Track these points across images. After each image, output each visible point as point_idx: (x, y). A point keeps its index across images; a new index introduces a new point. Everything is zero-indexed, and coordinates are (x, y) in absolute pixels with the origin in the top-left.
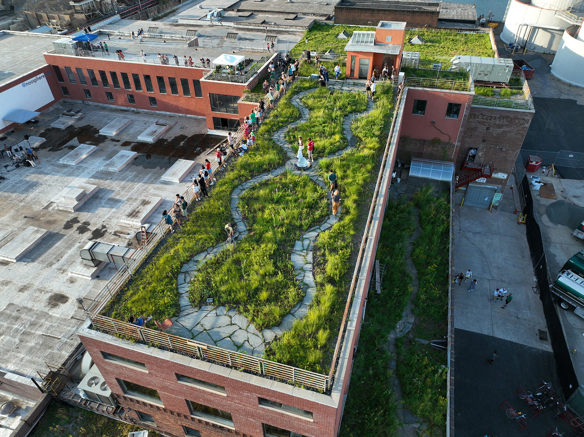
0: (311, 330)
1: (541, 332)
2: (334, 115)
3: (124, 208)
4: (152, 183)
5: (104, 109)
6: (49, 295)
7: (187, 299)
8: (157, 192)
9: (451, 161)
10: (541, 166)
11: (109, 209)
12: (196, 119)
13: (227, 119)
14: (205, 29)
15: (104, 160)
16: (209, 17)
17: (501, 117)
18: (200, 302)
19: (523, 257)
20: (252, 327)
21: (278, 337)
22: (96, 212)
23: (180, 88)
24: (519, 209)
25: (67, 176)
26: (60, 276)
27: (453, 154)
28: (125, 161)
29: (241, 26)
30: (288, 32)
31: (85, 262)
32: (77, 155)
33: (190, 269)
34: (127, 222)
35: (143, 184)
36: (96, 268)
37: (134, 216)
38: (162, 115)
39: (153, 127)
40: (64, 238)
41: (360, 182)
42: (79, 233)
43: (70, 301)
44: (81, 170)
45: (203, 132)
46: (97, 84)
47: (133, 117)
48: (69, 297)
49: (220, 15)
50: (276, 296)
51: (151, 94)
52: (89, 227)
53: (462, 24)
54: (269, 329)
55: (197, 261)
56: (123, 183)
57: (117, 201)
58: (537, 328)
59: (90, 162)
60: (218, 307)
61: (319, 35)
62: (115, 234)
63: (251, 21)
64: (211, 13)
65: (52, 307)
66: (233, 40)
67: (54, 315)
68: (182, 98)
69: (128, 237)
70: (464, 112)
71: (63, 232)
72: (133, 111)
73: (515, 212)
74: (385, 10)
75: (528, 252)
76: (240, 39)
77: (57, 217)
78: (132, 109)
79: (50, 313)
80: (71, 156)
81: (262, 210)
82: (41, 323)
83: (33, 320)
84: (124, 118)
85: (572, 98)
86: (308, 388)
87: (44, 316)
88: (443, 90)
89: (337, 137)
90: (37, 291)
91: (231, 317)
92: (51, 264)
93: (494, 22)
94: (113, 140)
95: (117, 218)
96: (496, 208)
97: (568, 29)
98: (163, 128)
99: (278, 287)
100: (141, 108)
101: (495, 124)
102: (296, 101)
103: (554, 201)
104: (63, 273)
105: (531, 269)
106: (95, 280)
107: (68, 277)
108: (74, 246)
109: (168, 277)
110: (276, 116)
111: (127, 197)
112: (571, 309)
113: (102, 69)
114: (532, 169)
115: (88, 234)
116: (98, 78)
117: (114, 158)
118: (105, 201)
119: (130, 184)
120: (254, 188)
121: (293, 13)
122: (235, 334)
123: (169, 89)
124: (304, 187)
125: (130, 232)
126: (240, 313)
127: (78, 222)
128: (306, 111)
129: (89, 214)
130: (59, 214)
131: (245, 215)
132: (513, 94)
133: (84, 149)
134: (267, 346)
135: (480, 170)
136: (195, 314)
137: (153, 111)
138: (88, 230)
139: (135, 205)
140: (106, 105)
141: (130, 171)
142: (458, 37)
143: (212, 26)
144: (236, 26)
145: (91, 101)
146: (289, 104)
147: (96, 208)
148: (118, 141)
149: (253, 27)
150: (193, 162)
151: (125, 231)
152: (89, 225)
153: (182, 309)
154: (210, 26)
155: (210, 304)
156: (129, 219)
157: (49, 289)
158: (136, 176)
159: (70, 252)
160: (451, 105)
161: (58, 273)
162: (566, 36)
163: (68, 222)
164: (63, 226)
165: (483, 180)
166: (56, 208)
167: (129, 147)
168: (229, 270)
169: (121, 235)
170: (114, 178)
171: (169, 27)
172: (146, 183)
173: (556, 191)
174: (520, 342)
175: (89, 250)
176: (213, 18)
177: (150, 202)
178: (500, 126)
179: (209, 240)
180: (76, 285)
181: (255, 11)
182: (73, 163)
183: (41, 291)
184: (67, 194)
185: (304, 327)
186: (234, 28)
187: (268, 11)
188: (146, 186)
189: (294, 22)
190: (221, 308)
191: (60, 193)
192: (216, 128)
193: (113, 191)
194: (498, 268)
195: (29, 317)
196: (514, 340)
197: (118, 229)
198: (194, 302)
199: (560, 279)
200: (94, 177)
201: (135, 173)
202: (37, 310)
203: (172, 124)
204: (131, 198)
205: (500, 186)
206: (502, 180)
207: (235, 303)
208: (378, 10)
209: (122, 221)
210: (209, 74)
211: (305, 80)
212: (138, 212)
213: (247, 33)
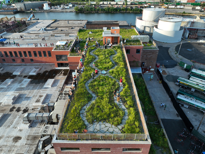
0: (132, 123)
1: (177, 114)
2: (106, 56)
3: (33, 100)
4: (41, 89)
5: (12, 65)
6: (12, 138)
7: (87, 122)
8: (44, 92)
9: (139, 67)
10: (160, 65)
11: (27, 101)
12: (49, 65)
13: (62, 63)
14: (41, 34)
15: (18, 83)
16: (41, 30)
17: (150, 52)
18: (92, 122)
19: (164, 93)
20: (113, 126)
21: (123, 127)
22: (22, 103)
23: (43, 55)
24: (159, 79)
25: (4, 92)
26: (15, 130)
27: (140, 65)
28: (27, 83)
29: (55, 32)
30: (72, 33)
31: (24, 122)
32: (6, 83)
33: (83, 112)
34: (36, 104)
35: (37, 90)
36: (29, 124)
37: (38, 102)
38: (36, 65)
39: (34, 69)
40: (11, 115)
41: (124, 75)
42: (17, 112)
43: (22, 138)
44: (10, 89)
45: (54, 68)
46: (8, 57)
47: (25, 67)
48: (22, 137)
49: (45, 29)
50: (116, 114)
51: (31, 58)
52: (20, 109)
53: (126, 27)
54: (119, 125)
55: (85, 109)
56: (29, 91)
57: (29, 98)
58: (175, 113)
59: (12, 85)
60: (99, 122)
61: (83, 33)
62: (32, 110)
63: (57, 30)
64: (42, 29)
65: (15, 142)
66: (53, 37)
67: (17, 145)
68: (44, 58)
69: (38, 110)
70: (141, 52)
71: (10, 113)
72: (24, 65)
73: (158, 80)
74: (102, 24)
75: (165, 91)
76: (56, 36)
77: (5, 108)
78: (23, 64)
79: (16, 145)
80: (4, 84)
81: (98, 88)
82: (13, 150)
83: (9, 149)
84: (21, 67)
85: (161, 45)
86: (140, 140)
87: (13, 146)
88: (134, 46)
89: (111, 63)
90: (7, 138)
91: (105, 124)
92: (9, 126)
93: (132, 26)
94: (19, 76)
95: (31, 104)
96: (152, 80)
97: (154, 26)
98: (38, 69)
99: (116, 112)
100: (27, 63)
101: (148, 54)
102: (91, 53)
103: (167, 75)
104: (15, 128)
105: (168, 96)
106: (30, 128)
107: (18, 129)
108: (16, 117)
109: (77, 116)
110: (88, 59)
111: (32, 95)
112: (183, 105)
113: (10, 51)
114: (158, 67)
115: (21, 112)
116: (9, 54)
117: (23, 82)
118: (24, 98)
119: (32, 91)
120: (92, 82)
121: (71, 27)
122: (109, 129)
123: (38, 55)
124: (108, 79)
125: (38, 108)
126: (107, 122)
127: (15, 108)
128: (97, 56)
129: (19, 104)
130: (6, 107)
131: (93, 91)
132: (151, 45)
133: (8, 81)
134: (121, 131)
135: (146, 69)
136: (92, 126)
137: (32, 64)
138: (21, 110)
139: (37, 98)
140: (12, 64)
141: (30, 86)
142: (126, 31)
143: (44, 33)
144: (53, 32)
145: (5, 63)
146: (90, 55)
147: (21, 102)
148: (21, 76)
149: (59, 32)
150: (54, 79)
151: (36, 108)
152: (20, 108)
153: (87, 125)
154: (43, 33)
155: (96, 122)
156: (36, 103)
157: (12, 136)
158: (33, 88)
159: (16, 120)
160: (137, 50)
161: (13, 129)
162: (155, 28)
163: (11, 109)
164: (9, 111)
165: (147, 72)
166: (4, 104)
167: (27, 78)
168: (97, 110)
169: (35, 109)
170: (25, 89)
171: (27, 34)
172: (38, 89)
173: (166, 72)
174: (173, 119)
175: (27, 117)
176: (43, 30)
177: (43, 96)
178: (150, 55)
179: (85, 101)
180: (23, 132)
181: (57, 27)
182: (6, 87)
183: (8, 137)
184: (8, 98)
185: (130, 122)
186: (52, 33)
187: (62, 27)
188: (39, 90)
189: (72, 30)
190: (100, 122)
191: (4, 99)
192: (58, 67)
193: (26, 94)
194: (159, 98)
195: (7, 149)
196: (171, 118)
197: (33, 107)
198: (90, 122)
199: (178, 97)
200: (16, 90)
201: (32, 86)
202: (9, 145)
203: (41, 67)
204: (34, 96)
205: (152, 73)
206: (153, 71)
207: (104, 120)
208: (100, 24)
209: (33, 104)
210: (54, 48)
211: (92, 47)
212: (39, 100)
213: (58, 34)
